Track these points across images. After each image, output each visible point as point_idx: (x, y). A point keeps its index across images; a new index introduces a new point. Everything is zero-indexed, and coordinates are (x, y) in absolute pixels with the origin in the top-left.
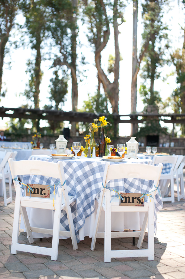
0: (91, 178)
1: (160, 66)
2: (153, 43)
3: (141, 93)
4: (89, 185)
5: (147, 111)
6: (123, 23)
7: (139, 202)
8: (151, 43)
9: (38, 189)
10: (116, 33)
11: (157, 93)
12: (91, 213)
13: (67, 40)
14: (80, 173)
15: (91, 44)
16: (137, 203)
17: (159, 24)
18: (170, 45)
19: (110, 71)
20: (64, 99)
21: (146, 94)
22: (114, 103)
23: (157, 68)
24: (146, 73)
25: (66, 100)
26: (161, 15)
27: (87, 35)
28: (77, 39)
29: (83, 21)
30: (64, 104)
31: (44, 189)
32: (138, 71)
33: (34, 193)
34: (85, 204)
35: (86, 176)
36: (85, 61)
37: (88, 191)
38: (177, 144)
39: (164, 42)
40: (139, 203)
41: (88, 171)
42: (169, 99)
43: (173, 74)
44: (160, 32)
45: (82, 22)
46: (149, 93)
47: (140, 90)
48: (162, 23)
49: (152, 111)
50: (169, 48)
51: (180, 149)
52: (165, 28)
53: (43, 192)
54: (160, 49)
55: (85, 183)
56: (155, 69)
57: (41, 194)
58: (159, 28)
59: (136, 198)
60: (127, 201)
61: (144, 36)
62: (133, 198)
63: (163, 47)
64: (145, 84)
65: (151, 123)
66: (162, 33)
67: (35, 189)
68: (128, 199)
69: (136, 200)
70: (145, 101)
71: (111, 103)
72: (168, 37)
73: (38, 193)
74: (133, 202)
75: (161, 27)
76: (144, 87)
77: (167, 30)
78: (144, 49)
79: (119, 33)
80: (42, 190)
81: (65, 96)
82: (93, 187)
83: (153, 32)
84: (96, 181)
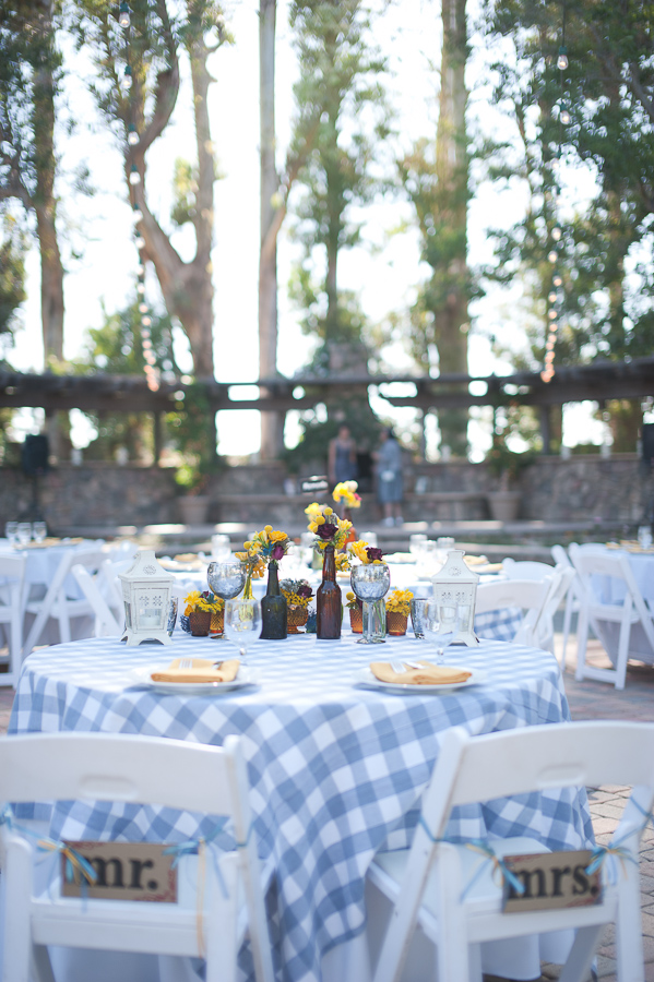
0: (344, 779)
1: (357, 201)
2: (334, 118)
3: (293, 295)
4: (336, 807)
5: (326, 365)
6: (226, 43)
7: (579, 887)
8: (325, 118)
9: (117, 863)
10: (201, 82)
11: (351, 296)
12: (349, 935)
13: (20, 104)
14: (293, 761)
15: (109, 121)
16: (575, 891)
17: (354, 50)
18: (393, 125)
19: (181, 217)
20: (13, 324)
21: (310, 300)
22: (197, 334)
23: (347, 208)
24: (310, 226)
25: (22, 328)
26: (360, 17)
27: (92, 88)
28: (58, 100)
29: (78, 34)
30: (13, 341)
31: (149, 864)
32: (283, 218)
33: (102, 881)
34: (321, 892)
35: (320, 769)
36: (90, 182)
37: (330, 835)
38: (438, 482)
39: (371, 115)
40: (581, 893)
41: (330, 748)
42: (394, 319)
43: (404, 226)
44: (358, 77)
45: (73, 39)
46: (323, 299)
47: (290, 285)
48: (363, 47)
49: (346, 365)
50: (389, 136)
51: (450, 502)
52: (377, 67)
53: (146, 875)
54: (358, 139)
55: (315, 802)
56: (341, 209)
57: (136, 884)
58: (353, 65)
59: (567, 870)
60: (534, 889)
61: (302, 92)
62: (558, 874)
63: (369, 133)
64: (308, 265)
65: (346, 409)
66: (363, 81)
67: (101, 864)
68: (534, 880)
69: (567, 882)
70: (307, 327)
71: (188, 334)
72: (388, 97)
73: (119, 883)
74: (557, 892)
75: (363, 62)
76: (305, 276)
77: (381, 74)
78: (303, 141)
79: (210, 79)
80: (138, 866)
81: (18, 312)
82: (357, 821)
83: (334, 80)
84: (366, 794)
